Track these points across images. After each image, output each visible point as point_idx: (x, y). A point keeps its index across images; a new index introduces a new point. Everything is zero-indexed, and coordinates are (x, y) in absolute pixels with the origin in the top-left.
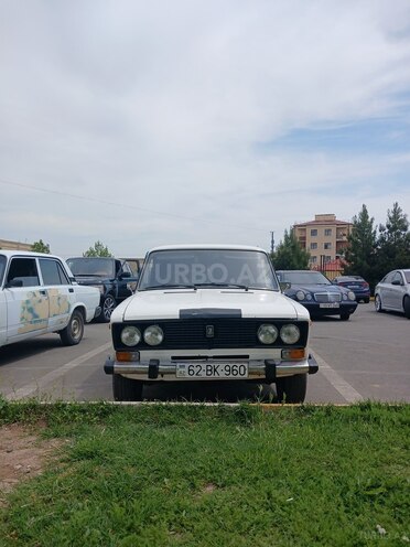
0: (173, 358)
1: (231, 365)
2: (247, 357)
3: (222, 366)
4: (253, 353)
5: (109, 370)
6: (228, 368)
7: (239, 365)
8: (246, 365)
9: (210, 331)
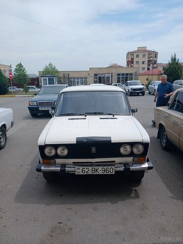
0: (74, 163)
1: (105, 168)
2: (114, 162)
3: (100, 168)
4: (117, 160)
5: (39, 170)
6: (103, 169)
7: (109, 168)
8: (114, 168)
9: (94, 150)
